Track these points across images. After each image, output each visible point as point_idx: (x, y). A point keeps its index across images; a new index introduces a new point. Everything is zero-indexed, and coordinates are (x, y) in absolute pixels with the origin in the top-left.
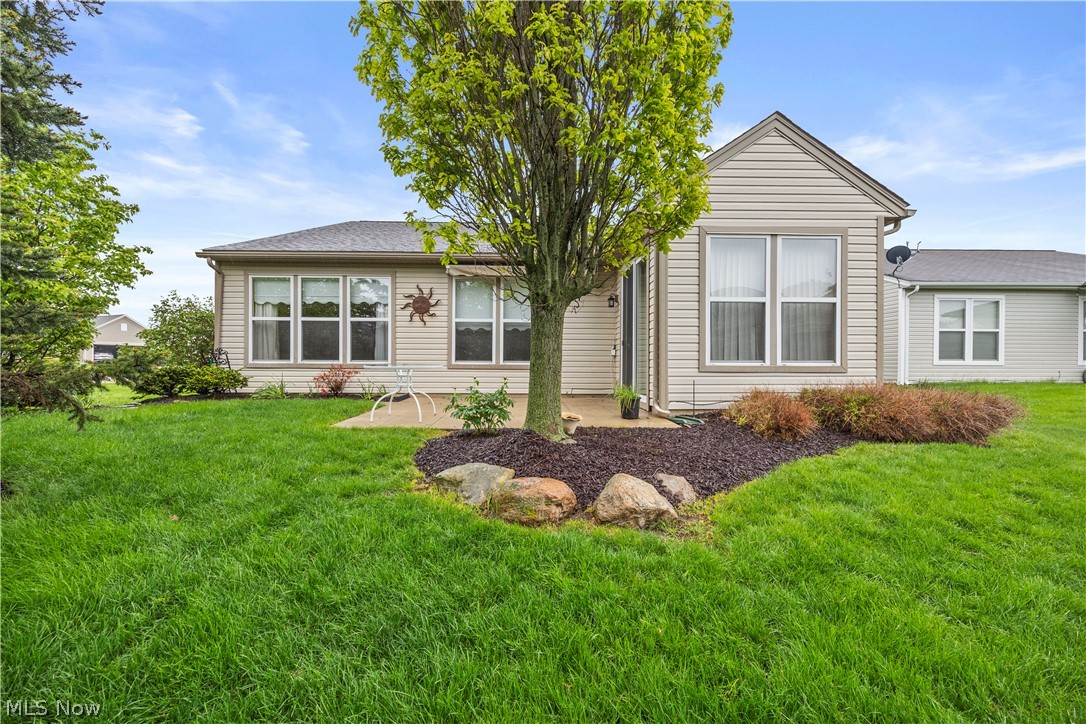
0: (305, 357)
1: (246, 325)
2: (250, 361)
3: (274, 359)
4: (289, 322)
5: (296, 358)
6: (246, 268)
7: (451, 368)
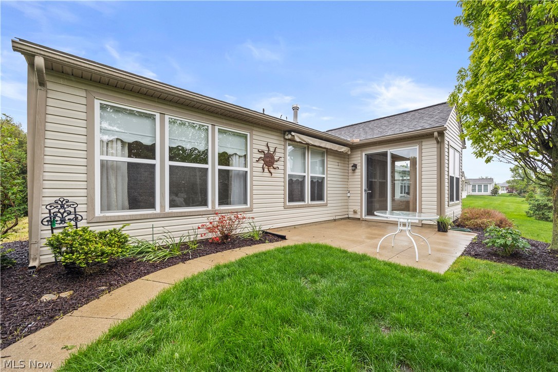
0: (173, 204)
1: (90, 166)
2: (98, 213)
3: (123, 209)
4: (154, 165)
5: (162, 206)
6: (89, 88)
7: (286, 208)
